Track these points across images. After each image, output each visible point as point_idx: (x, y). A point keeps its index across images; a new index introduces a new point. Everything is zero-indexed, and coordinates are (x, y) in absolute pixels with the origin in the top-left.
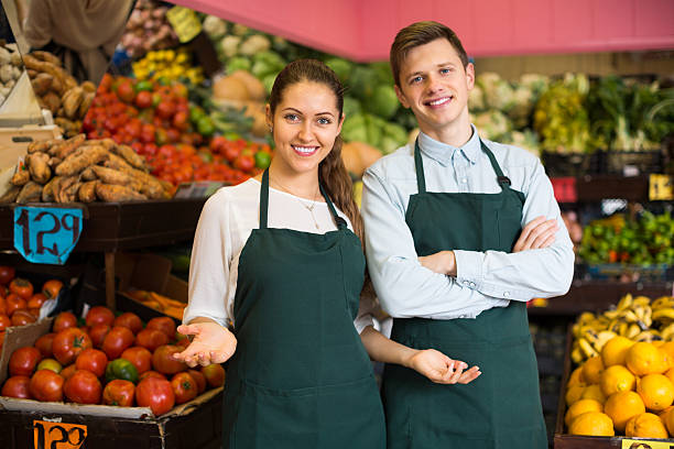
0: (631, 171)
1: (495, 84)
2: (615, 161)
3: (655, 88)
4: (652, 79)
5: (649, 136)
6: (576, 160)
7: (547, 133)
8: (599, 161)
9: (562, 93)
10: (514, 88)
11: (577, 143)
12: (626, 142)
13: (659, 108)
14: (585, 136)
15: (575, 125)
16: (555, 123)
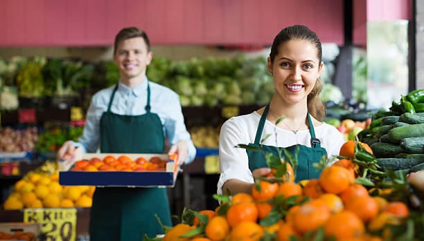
0: (63, 106)
2: (55, 101)
3: (79, 65)
4: (76, 60)
5: (73, 89)
6: (35, 101)
7: (22, 87)
8: (47, 101)
9: (32, 67)
10: (7, 63)
11: (36, 92)
12: (62, 91)
13: (78, 75)
14: (42, 88)
15: (37, 83)
16: (27, 82)
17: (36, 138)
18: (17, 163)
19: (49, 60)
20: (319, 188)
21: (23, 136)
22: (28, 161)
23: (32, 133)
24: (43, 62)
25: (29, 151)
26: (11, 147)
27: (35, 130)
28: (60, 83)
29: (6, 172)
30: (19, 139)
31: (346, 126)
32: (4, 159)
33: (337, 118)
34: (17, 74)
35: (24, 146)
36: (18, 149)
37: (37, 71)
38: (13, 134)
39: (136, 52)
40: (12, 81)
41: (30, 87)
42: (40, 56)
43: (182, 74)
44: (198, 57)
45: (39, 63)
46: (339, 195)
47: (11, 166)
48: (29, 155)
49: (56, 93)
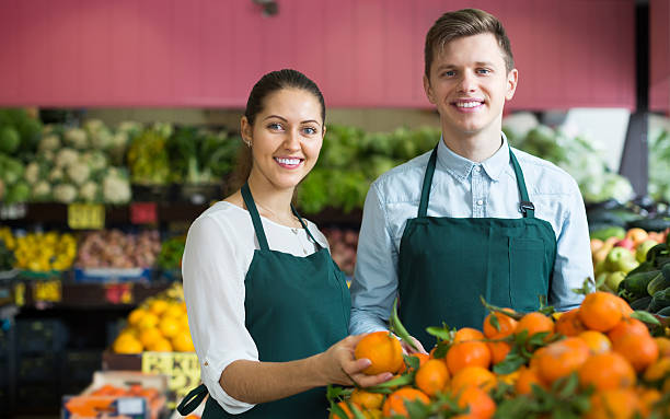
0: (198, 199)
1: (98, 130)
2: (187, 191)
3: (222, 136)
4: (218, 129)
5: (214, 173)
6: (156, 191)
7: (136, 168)
8: (174, 191)
9: (151, 139)
10: (113, 132)
11: (158, 177)
12: (196, 177)
13: (221, 152)
14: (166, 172)
15: (159, 163)
16: (143, 162)
17: (157, 247)
18: (129, 285)
19: (177, 129)
20: (578, 323)
21: (138, 243)
22: (145, 282)
23: (152, 239)
24: (168, 131)
25: (148, 268)
26: (120, 260)
27: (156, 234)
28: (193, 164)
29: (112, 297)
30: (131, 248)
31: (633, 239)
32: (108, 278)
33: (620, 225)
34: (128, 148)
35: (140, 259)
36: (130, 264)
37: (159, 146)
38: (123, 240)
39: (480, 70)
40: (121, 160)
41: (148, 170)
42: (163, 122)
43: (381, 153)
44: (407, 128)
45: (160, 133)
46: (607, 333)
47: (120, 289)
48: (146, 273)
49: (188, 180)
